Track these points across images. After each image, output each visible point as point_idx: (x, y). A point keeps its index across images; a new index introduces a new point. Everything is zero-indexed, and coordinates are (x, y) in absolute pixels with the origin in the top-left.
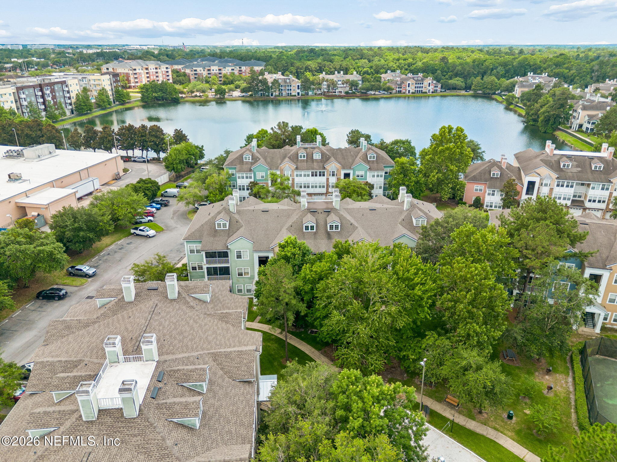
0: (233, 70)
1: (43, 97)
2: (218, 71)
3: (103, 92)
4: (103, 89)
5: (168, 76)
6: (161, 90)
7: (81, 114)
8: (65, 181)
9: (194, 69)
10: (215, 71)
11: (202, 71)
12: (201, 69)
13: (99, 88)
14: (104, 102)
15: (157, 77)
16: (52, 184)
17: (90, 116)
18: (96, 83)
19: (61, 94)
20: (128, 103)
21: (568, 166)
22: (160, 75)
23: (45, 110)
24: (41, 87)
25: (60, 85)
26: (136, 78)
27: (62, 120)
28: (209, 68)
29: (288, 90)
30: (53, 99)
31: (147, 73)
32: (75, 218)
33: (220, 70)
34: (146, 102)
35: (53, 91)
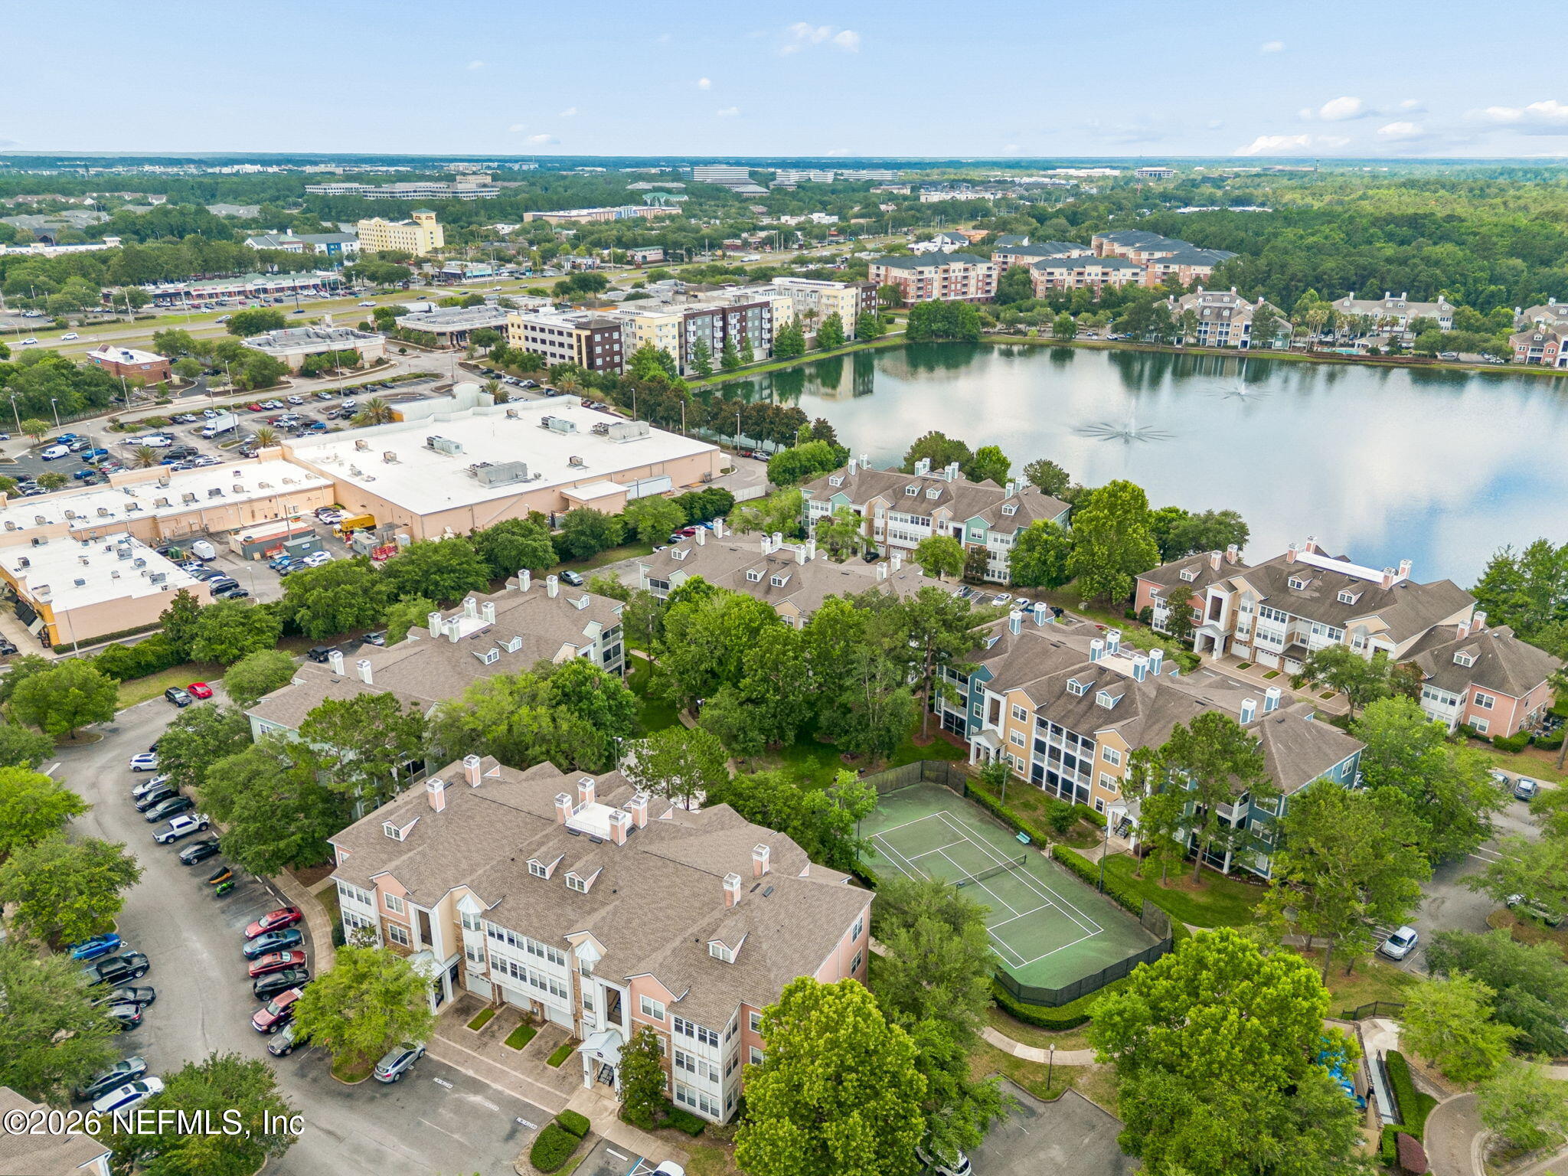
0: (1135, 274)
1: (724, 329)
2: (1100, 277)
3: (835, 321)
4: (835, 314)
5: (989, 284)
6: (945, 318)
7: (779, 360)
8: (628, 475)
9: (1049, 270)
10: (1093, 277)
11: (1065, 276)
12: (1064, 270)
13: (831, 311)
14: (829, 338)
15: (965, 285)
16: (609, 477)
17: (795, 363)
18: (831, 301)
19: (757, 323)
20: (878, 339)
21: (1299, 585)
22: (973, 282)
23: (722, 351)
24: (724, 313)
25: (757, 311)
26: (919, 288)
27: (746, 368)
28: (1081, 270)
29: (1221, 333)
30: (739, 332)
31: (945, 279)
32: (582, 520)
33: (1104, 274)
34: (913, 339)
35: (743, 319)
